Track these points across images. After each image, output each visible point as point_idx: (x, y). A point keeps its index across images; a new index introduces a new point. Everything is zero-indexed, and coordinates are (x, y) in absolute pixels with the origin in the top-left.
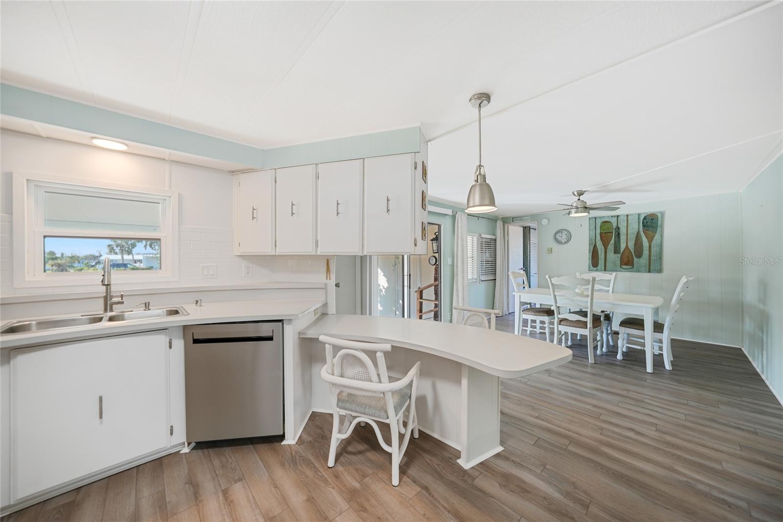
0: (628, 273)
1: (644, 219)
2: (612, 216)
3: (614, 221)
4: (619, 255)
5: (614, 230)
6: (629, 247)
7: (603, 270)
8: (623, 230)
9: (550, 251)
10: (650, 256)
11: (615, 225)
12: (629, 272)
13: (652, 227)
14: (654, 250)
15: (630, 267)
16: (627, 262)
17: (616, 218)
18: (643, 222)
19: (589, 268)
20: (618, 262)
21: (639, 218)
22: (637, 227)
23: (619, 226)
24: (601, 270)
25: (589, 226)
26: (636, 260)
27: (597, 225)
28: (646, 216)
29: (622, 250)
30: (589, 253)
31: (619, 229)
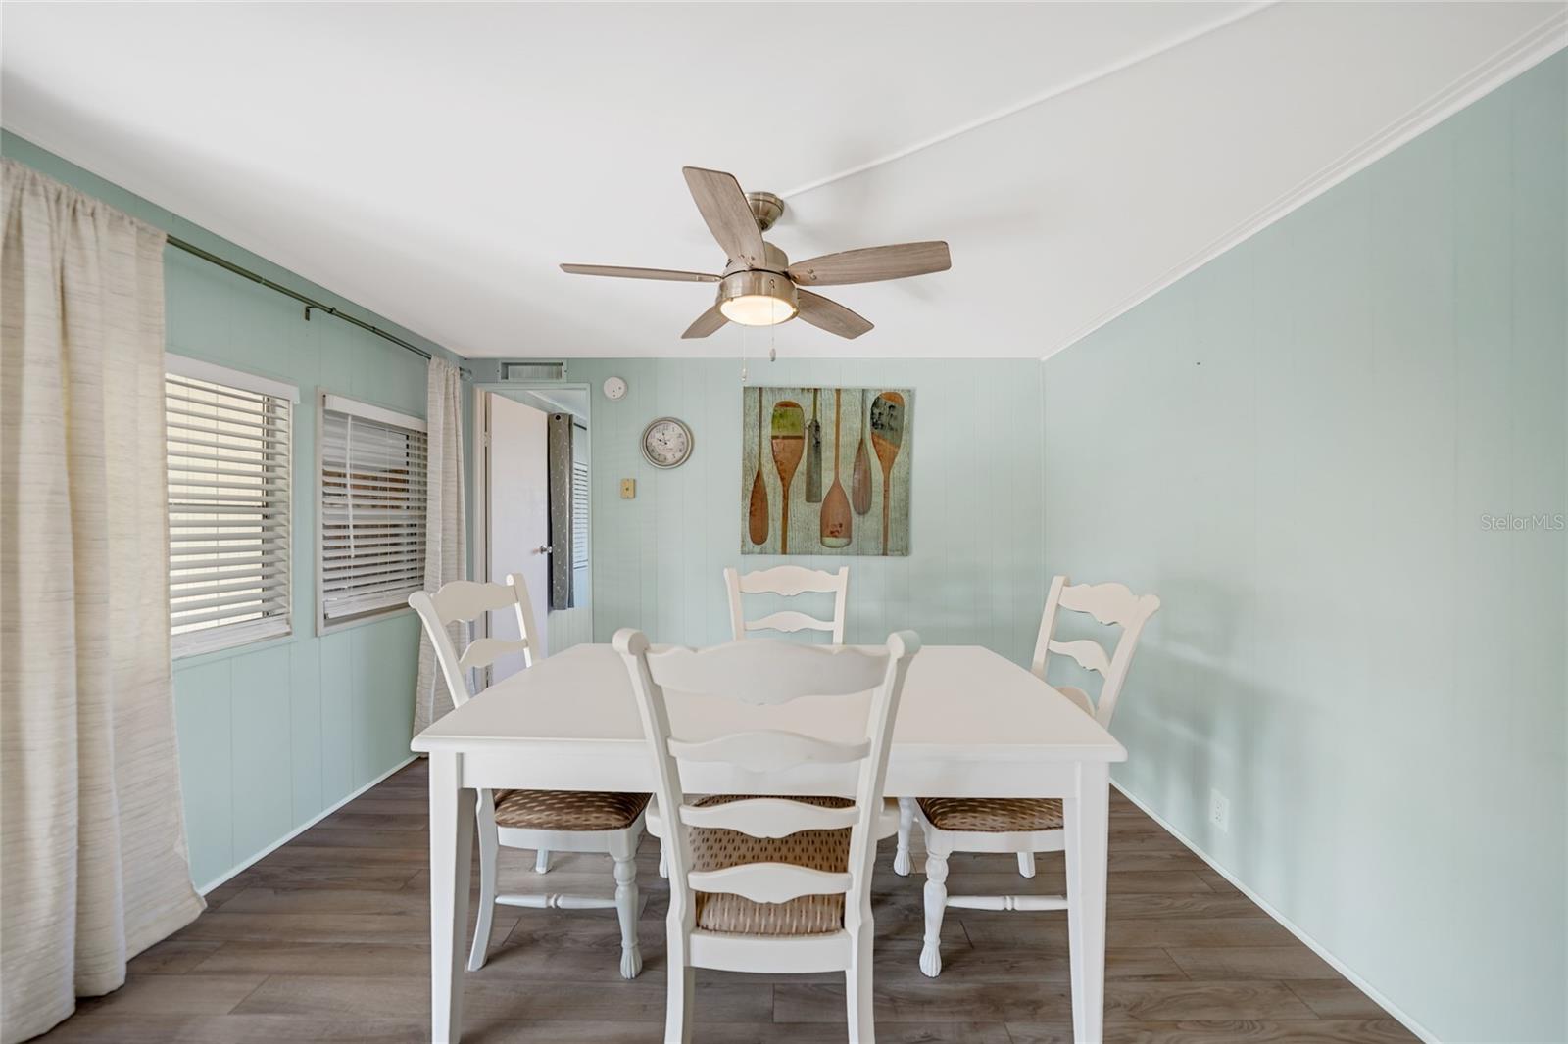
0: (839, 557)
1: (875, 404)
2: (803, 389)
3: (806, 402)
4: (818, 507)
5: (807, 431)
6: (841, 481)
7: (780, 550)
8: (827, 434)
9: (630, 489)
10: (885, 508)
11: (808, 416)
12: (841, 554)
13: (892, 429)
14: (895, 492)
15: (841, 541)
16: (835, 531)
17: (812, 395)
18: (873, 414)
19: (743, 546)
20: (816, 526)
21: (864, 401)
22: (860, 426)
23: (819, 420)
24: (775, 553)
25: (745, 415)
26: (856, 519)
27: (764, 412)
28: (878, 398)
29: (824, 495)
30: (743, 499)
31: (818, 428)
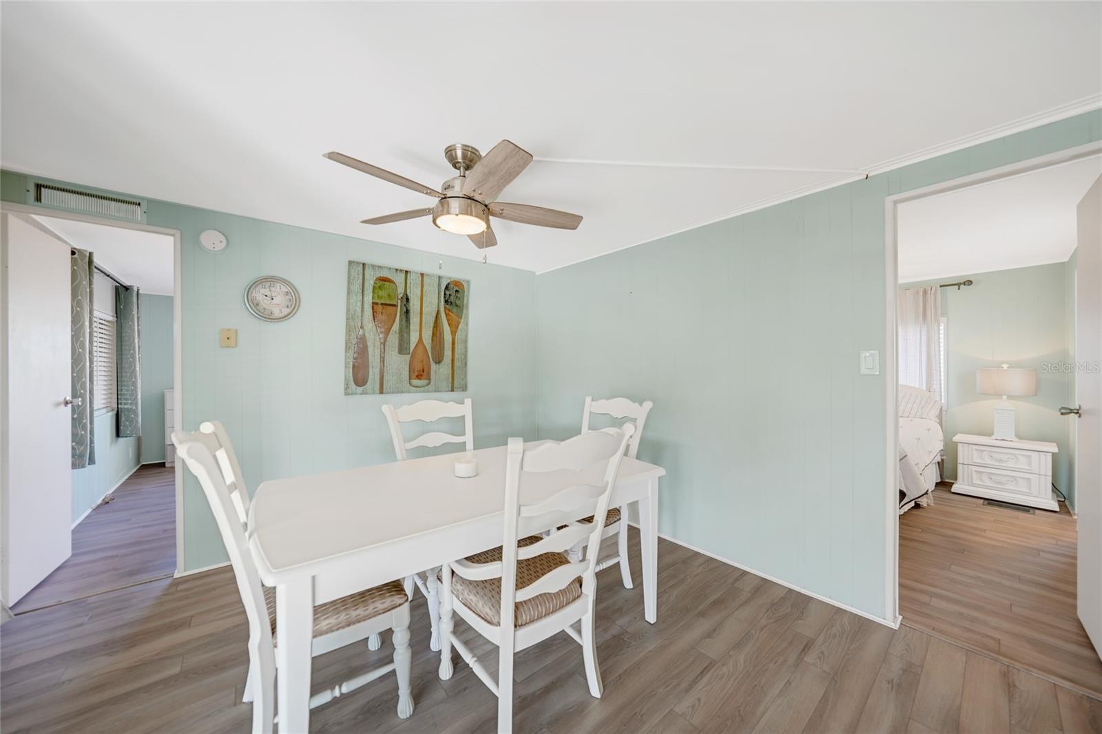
0: (421, 394)
1: (447, 288)
2: (397, 270)
3: (399, 279)
4: (408, 357)
5: (399, 301)
6: (424, 340)
7: (378, 391)
8: (414, 305)
9: (229, 339)
10: (453, 360)
11: (401, 290)
12: (424, 392)
13: (457, 306)
14: (458, 348)
15: (423, 382)
16: (420, 373)
17: (403, 275)
18: (445, 294)
19: (346, 389)
20: (406, 373)
21: (439, 285)
22: (437, 301)
23: (408, 294)
24: (374, 393)
25: (349, 284)
26: (434, 366)
27: (366, 284)
28: (449, 284)
29: (412, 347)
30: (347, 349)
31: (408, 300)
